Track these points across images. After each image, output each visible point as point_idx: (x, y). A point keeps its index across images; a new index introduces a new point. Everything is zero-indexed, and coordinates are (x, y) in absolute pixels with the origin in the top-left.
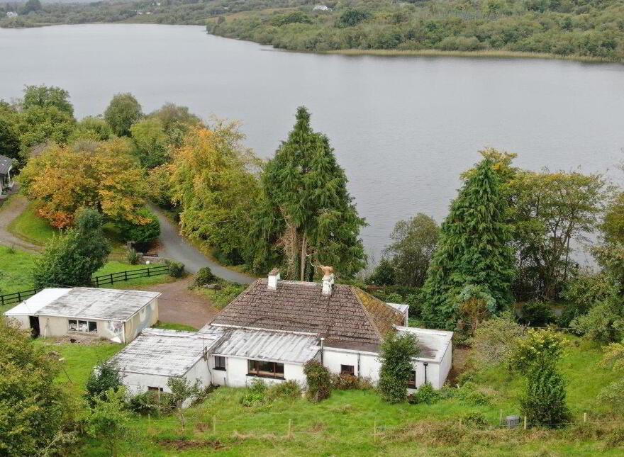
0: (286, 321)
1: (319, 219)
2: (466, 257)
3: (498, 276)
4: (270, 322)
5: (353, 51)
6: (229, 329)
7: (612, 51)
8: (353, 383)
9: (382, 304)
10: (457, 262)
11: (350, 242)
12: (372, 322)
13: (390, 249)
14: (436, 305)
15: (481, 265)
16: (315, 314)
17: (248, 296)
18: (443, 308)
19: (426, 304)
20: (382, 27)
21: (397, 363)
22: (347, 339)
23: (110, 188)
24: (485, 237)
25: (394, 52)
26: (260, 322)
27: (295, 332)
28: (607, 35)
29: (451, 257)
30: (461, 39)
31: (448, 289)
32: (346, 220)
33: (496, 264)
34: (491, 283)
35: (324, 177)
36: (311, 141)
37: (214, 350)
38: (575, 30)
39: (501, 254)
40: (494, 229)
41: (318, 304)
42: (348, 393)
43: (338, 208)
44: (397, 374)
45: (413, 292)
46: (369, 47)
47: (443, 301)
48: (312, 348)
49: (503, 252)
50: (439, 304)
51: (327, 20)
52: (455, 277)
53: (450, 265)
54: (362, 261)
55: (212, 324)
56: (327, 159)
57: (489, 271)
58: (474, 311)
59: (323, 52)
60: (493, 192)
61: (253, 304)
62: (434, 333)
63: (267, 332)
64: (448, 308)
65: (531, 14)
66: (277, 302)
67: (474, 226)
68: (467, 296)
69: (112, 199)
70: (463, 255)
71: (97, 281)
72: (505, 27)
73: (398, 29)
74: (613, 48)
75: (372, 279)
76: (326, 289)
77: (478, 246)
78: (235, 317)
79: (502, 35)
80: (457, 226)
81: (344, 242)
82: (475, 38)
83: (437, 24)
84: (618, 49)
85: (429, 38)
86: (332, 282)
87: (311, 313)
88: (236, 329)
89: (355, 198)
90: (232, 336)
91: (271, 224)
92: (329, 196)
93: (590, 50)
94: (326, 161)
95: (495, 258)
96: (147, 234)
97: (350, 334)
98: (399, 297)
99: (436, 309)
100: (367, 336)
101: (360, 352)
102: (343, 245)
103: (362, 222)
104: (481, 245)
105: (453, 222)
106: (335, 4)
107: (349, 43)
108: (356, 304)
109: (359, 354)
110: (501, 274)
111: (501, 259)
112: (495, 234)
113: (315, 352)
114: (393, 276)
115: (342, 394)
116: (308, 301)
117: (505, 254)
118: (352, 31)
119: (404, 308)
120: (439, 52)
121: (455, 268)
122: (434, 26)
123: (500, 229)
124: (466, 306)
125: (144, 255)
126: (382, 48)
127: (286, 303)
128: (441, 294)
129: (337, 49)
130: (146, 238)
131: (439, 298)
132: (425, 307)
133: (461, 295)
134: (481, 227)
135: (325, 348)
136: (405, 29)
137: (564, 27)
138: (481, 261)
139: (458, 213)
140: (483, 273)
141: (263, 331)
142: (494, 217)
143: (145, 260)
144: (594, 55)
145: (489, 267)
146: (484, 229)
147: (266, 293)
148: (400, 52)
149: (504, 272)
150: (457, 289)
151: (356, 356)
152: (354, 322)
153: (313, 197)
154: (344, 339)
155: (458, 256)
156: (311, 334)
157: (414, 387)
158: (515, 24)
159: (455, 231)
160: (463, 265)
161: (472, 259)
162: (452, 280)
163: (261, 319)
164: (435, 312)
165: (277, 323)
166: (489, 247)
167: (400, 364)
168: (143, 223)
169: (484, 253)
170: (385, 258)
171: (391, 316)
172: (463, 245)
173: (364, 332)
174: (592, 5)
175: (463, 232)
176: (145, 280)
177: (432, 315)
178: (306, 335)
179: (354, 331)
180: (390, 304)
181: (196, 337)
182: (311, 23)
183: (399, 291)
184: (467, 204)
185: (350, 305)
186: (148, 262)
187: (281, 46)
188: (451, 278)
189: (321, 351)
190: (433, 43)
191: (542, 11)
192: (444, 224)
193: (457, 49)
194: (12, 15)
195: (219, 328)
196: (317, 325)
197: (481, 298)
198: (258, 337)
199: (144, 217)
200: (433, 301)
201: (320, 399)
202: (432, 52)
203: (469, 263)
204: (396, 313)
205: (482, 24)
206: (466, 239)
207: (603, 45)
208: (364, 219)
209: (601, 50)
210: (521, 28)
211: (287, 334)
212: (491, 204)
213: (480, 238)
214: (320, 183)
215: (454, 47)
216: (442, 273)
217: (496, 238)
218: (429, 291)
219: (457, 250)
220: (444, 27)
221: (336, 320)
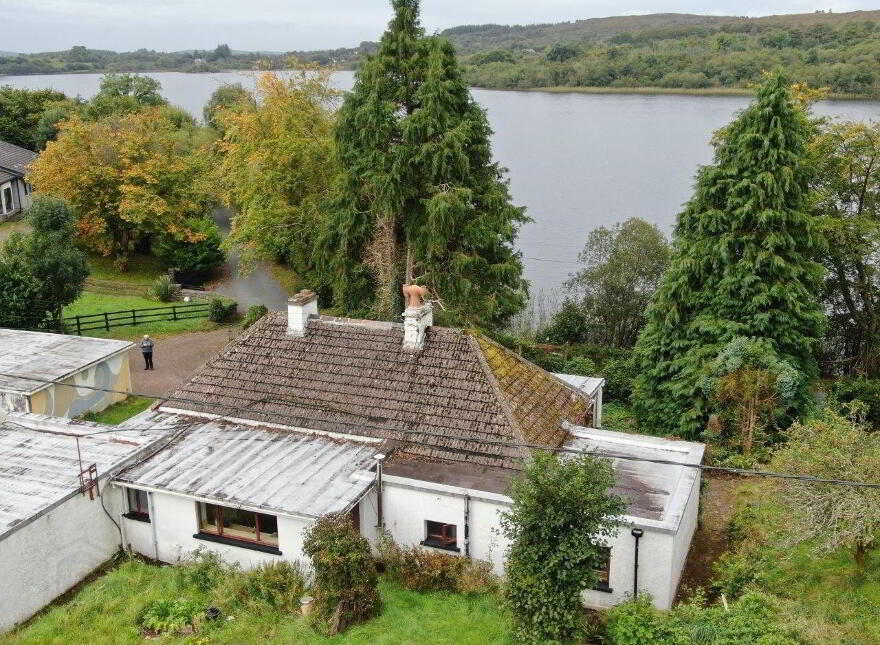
0: (315, 407)
1: (430, 204)
2: (728, 279)
3: (795, 322)
4: (281, 410)
5: (560, 88)
6: (194, 420)
7: (868, 86)
8: (443, 574)
9: (541, 374)
10: (707, 293)
11: (494, 254)
12: (510, 415)
13: (579, 279)
14: (660, 380)
15: (760, 299)
16: (380, 393)
17: (244, 350)
18: (676, 387)
19: (641, 377)
20: (594, 63)
21: (554, 543)
22: (449, 455)
23: (138, 182)
24: (771, 239)
25: (607, 89)
26: (259, 407)
27: (331, 434)
28: (862, 68)
29: (695, 283)
30: (686, 75)
31: (687, 348)
32: (486, 209)
33: (791, 297)
34: (778, 338)
35: (441, 119)
36: (420, 51)
37: (121, 472)
38: (822, 65)
39: (802, 278)
40: (790, 224)
41: (391, 370)
42: (430, 602)
43: (469, 184)
44: (553, 575)
45: (616, 357)
46: (578, 85)
47: (676, 373)
48: (355, 476)
49: (805, 274)
50: (667, 378)
51: (533, 60)
52: (703, 323)
53: (693, 299)
54: (518, 292)
55: (161, 409)
56: (448, 83)
57: (777, 312)
58: (747, 396)
59: (525, 89)
60: (790, 145)
61: (252, 368)
62: (658, 446)
63: (270, 430)
64: (685, 387)
65: (768, 50)
66: (302, 365)
67: (749, 216)
68: (735, 362)
69: (139, 198)
70: (721, 277)
71: (79, 324)
72: (737, 62)
73: (612, 64)
74: (869, 83)
75: (548, 333)
76: (413, 338)
77: (754, 259)
78: (209, 394)
79: (735, 71)
80: (710, 217)
81: (481, 252)
82: (701, 74)
83: (658, 59)
84: (875, 85)
85: (648, 74)
86: (429, 320)
87: (373, 392)
88: (205, 421)
89: (507, 170)
90: (188, 437)
91: (350, 222)
92: (448, 157)
93: (841, 85)
94: (445, 88)
95: (790, 285)
96: (200, 257)
97: (455, 444)
98: (590, 363)
99: (660, 387)
100: (495, 450)
101: (472, 493)
102: (478, 257)
103: (518, 214)
104: (762, 256)
105: (703, 210)
106: (543, 48)
107: (555, 80)
108: (475, 374)
109: (468, 498)
110: (800, 319)
111: (802, 289)
112: (791, 234)
113: (360, 489)
114: (583, 329)
115: (412, 604)
116: (368, 363)
117: (809, 277)
118: (559, 67)
119: (593, 385)
120: (659, 89)
121: (703, 306)
122: (654, 61)
123: (803, 225)
124: (732, 383)
125: (183, 287)
126: (593, 85)
127: (320, 367)
128: (672, 359)
129: (542, 86)
130: (198, 263)
131: (668, 367)
132: (637, 384)
133: (719, 360)
134: (763, 216)
135: (386, 478)
136: (620, 64)
137: (808, 62)
138: (759, 292)
139: (713, 190)
140: (765, 316)
141: (260, 428)
142: (790, 196)
143: (183, 296)
144: (846, 92)
145: (778, 303)
146: (770, 221)
147: (282, 345)
148: (614, 90)
149: (807, 316)
150: (708, 349)
151: (461, 504)
152: (467, 415)
153: (417, 159)
154: (442, 454)
155: (710, 281)
156: (367, 440)
157: (604, 587)
158: (750, 58)
159: (705, 228)
160: (722, 298)
161: (740, 288)
162: (697, 330)
163: (264, 402)
164: (658, 395)
165: (298, 412)
166: (779, 261)
167: (561, 548)
168: (193, 239)
169: (767, 274)
170: (571, 297)
171: (559, 404)
172: (724, 255)
173: (492, 439)
174: (839, 42)
175: (725, 230)
176: (165, 325)
177: (653, 401)
178: (356, 443)
179: (467, 435)
180: (559, 376)
181: (107, 437)
182: (514, 63)
183: (592, 354)
184: (734, 172)
185: (464, 375)
186: (187, 299)
187: (479, 84)
188: (693, 326)
189: (377, 487)
190: (653, 80)
191: (780, 48)
192: (683, 215)
193: (680, 86)
194: (198, 61)
195: (172, 418)
196: (384, 420)
197: (764, 367)
198: (246, 443)
199: (194, 231)
200: (655, 372)
201: (345, 625)
202: (652, 89)
203: (734, 294)
204: (573, 396)
205: (710, 58)
206: (729, 243)
207: (857, 80)
208: (524, 208)
209: (854, 86)
210: (757, 62)
211: (314, 436)
212: (786, 169)
213: (758, 243)
214: (430, 130)
215: (677, 84)
216: (677, 316)
217: (792, 241)
218: (647, 352)
219: (709, 269)
220: (666, 63)
221: (428, 410)
